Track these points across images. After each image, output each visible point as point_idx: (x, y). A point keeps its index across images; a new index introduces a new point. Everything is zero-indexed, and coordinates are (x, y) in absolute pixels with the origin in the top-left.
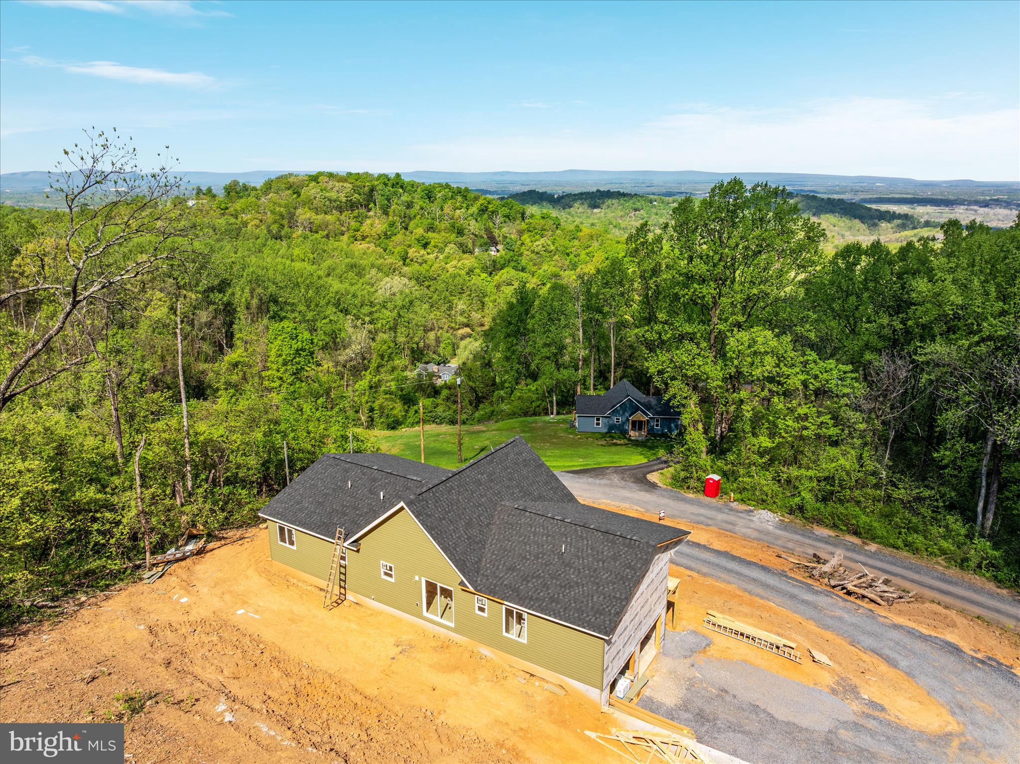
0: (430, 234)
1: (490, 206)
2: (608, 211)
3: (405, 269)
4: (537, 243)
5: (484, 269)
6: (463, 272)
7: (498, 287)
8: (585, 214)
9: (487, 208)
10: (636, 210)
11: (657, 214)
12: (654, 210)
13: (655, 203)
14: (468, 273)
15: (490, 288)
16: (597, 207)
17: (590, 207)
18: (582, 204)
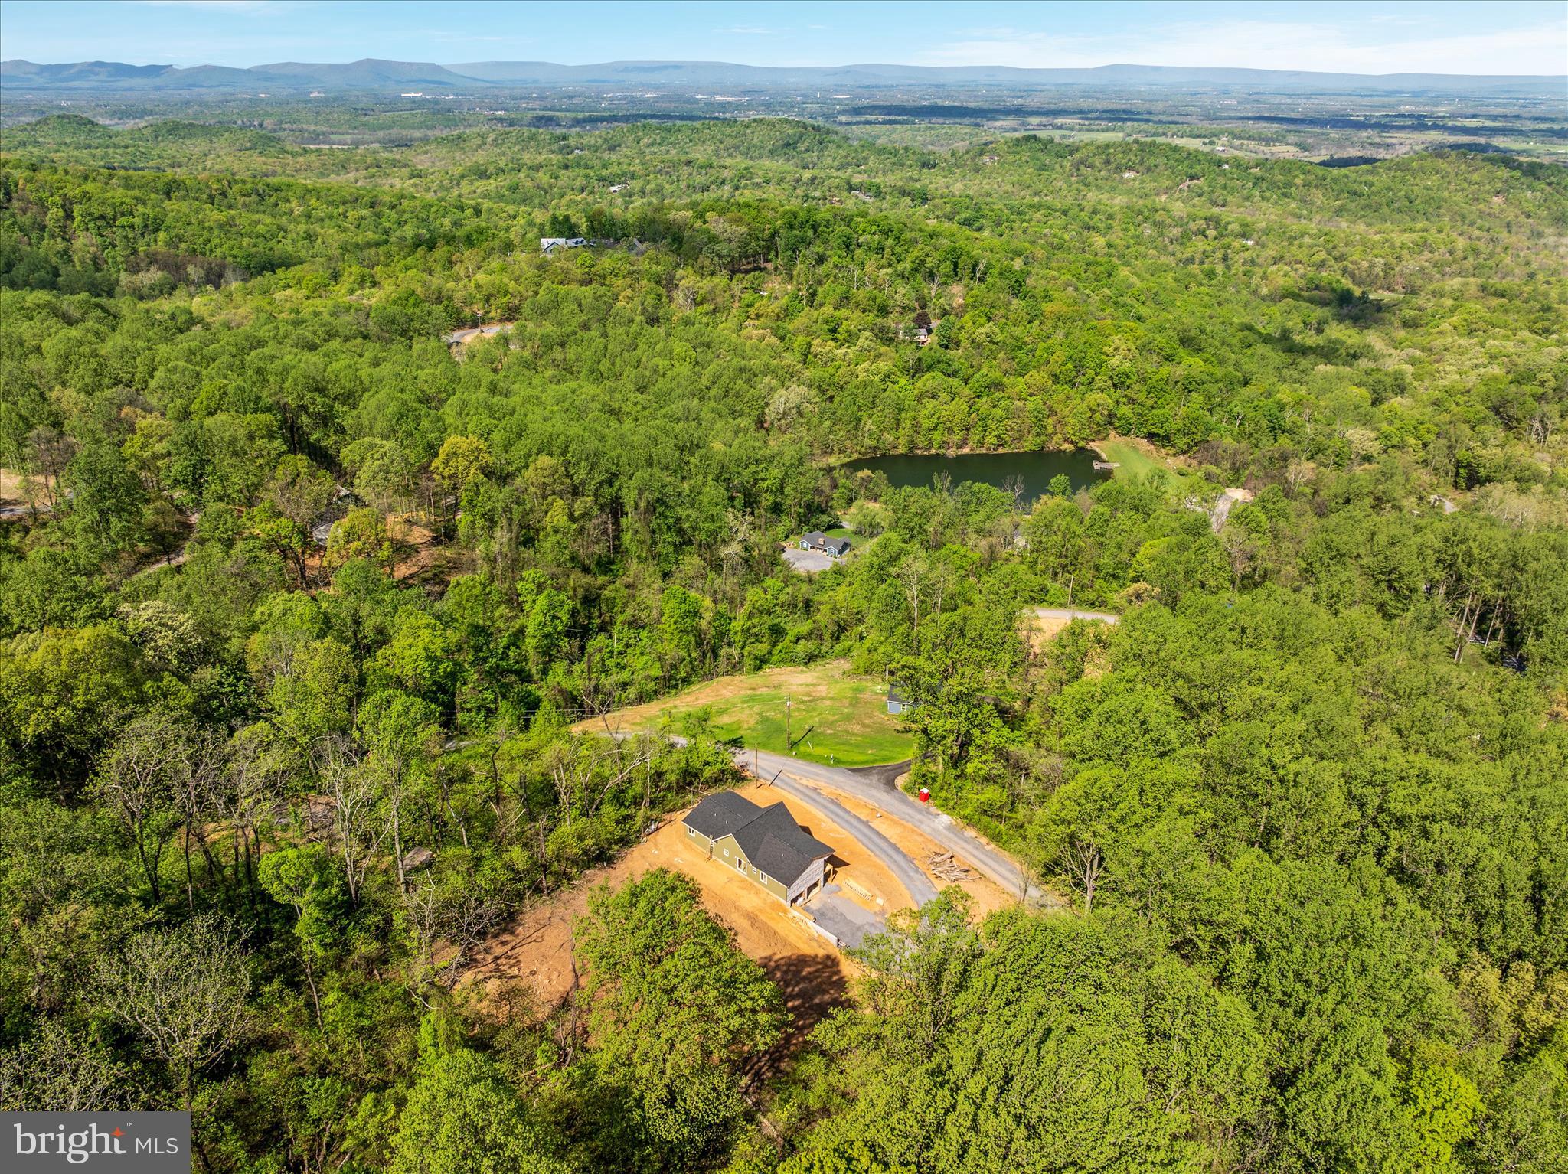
0: (843, 313)
1: (929, 259)
2: (1147, 177)
3: (807, 374)
4: (982, 330)
5: (905, 370)
6: (877, 379)
7: (920, 398)
8: (1109, 183)
9: (923, 262)
10: (1192, 178)
11: (1225, 187)
12: (1221, 180)
13: (1226, 166)
14: (883, 380)
15: (910, 401)
16: (1130, 168)
17: (1119, 169)
18: (1108, 162)
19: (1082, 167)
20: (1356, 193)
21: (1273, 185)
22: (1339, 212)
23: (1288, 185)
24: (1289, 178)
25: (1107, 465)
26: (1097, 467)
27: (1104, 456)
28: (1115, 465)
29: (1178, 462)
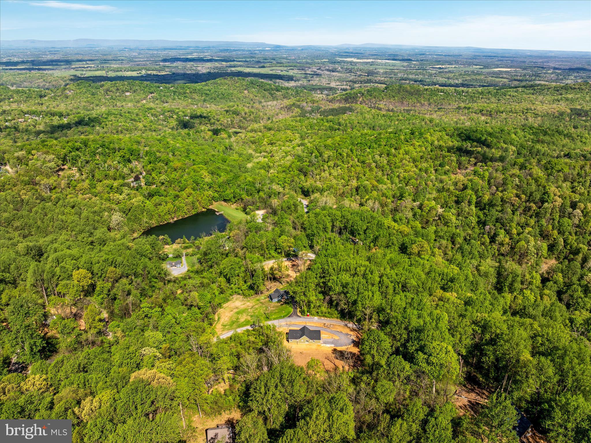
2: (135, 94)
5: (145, 198)
8: (122, 97)
10: (151, 93)
13: (162, 88)
16: (127, 91)
17: (123, 92)
18: (118, 89)
19: (108, 92)
20: (207, 94)
21: (180, 93)
22: (204, 101)
23: (185, 93)
24: (184, 90)
25: (220, 213)
26: (218, 214)
27: (217, 210)
28: (222, 212)
29: (234, 206)
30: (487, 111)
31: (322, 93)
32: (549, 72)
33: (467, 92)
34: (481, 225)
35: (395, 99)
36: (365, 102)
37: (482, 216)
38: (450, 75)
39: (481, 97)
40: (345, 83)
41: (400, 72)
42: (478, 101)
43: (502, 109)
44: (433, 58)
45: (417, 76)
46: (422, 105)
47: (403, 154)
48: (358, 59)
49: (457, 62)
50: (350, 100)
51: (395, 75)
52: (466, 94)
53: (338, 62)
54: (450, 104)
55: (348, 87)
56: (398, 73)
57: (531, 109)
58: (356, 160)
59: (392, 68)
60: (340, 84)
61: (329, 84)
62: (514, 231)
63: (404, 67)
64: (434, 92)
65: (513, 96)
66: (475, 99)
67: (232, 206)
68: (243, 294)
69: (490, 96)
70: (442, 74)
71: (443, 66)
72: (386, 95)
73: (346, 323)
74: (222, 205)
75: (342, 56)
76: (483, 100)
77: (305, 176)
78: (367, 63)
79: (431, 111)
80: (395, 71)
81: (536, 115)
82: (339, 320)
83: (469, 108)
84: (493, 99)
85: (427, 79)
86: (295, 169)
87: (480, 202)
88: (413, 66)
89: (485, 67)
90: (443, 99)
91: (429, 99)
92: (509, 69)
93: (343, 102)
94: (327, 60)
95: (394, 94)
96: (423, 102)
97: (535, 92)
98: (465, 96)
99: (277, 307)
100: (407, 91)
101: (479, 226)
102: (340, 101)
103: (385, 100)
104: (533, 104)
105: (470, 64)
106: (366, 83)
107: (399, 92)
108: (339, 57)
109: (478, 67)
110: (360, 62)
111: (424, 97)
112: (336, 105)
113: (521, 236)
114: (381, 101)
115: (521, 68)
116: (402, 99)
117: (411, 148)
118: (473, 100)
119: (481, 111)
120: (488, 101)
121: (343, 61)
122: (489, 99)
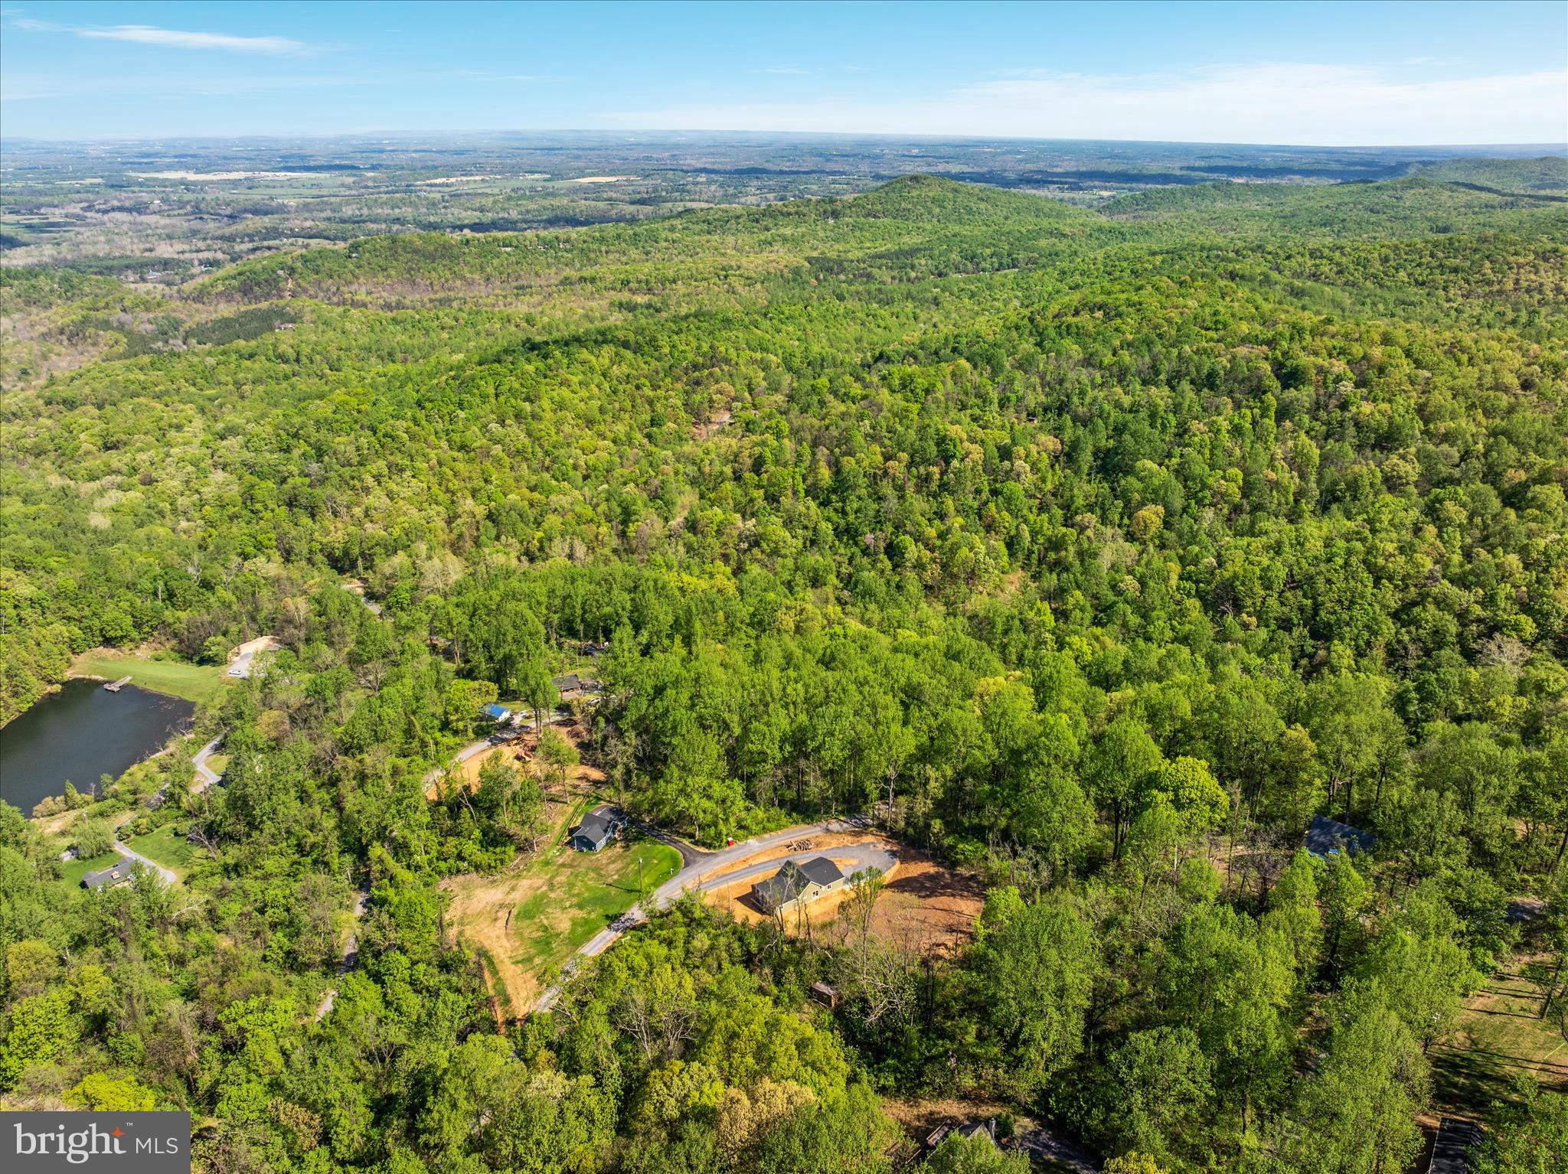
25: (121, 683)
26: (115, 688)
27: (100, 678)
28: (127, 680)
29: (145, 651)
30: (639, 282)
31: (143, 280)
32: (699, 179)
33: (567, 241)
34: (845, 539)
35: (389, 276)
36: (305, 291)
37: (834, 517)
38: (484, 202)
39: (604, 248)
40: (201, 245)
41: (348, 204)
42: (601, 260)
43: (671, 274)
44: (413, 159)
45: (397, 211)
46: (470, 284)
47: (555, 411)
48: (198, 171)
49: (480, 168)
50: (256, 289)
51: (334, 211)
52: (568, 246)
53: (141, 184)
54: (537, 274)
55: (220, 256)
56: (340, 205)
57: (731, 267)
58: (444, 444)
59: (315, 192)
60: (186, 247)
61: (151, 250)
62: (931, 532)
63: (349, 188)
64: (487, 247)
65: (674, 242)
66: (592, 255)
67: (138, 653)
68: (477, 867)
69: (624, 245)
70: (463, 200)
71: (453, 180)
72: (359, 267)
73: (824, 824)
74: (103, 659)
75: (140, 167)
76: (611, 256)
77: (313, 516)
78: (235, 183)
79: (505, 297)
80: (333, 199)
81: (750, 281)
82: (803, 826)
83: (593, 280)
84: (634, 253)
85: (425, 215)
86: (271, 505)
87: (815, 485)
88: (370, 184)
89: (557, 175)
90: (517, 263)
91: (482, 268)
92: (613, 179)
93: (238, 296)
94: (99, 180)
95: (382, 263)
96: (468, 275)
97: (712, 227)
98: (566, 251)
99: (619, 857)
100: (416, 251)
101: (841, 541)
102: (227, 296)
103: (362, 280)
104: (723, 255)
105: (516, 171)
106: (265, 239)
107: (395, 255)
108: (134, 170)
109: (536, 176)
110: (212, 182)
111: (466, 263)
112: (226, 310)
113: (952, 539)
114: (351, 283)
115: (636, 173)
116: (409, 272)
117: (565, 392)
118: (589, 259)
119: (626, 283)
120: (624, 259)
121: (155, 179)
122: (624, 254)
